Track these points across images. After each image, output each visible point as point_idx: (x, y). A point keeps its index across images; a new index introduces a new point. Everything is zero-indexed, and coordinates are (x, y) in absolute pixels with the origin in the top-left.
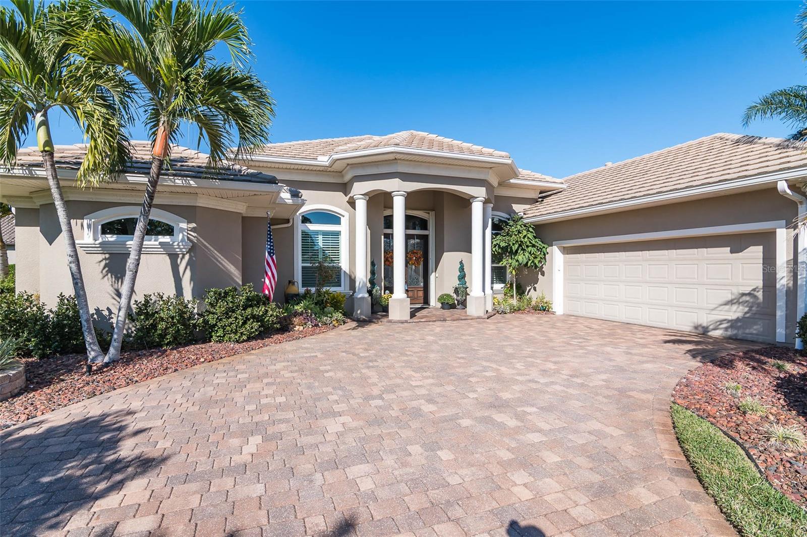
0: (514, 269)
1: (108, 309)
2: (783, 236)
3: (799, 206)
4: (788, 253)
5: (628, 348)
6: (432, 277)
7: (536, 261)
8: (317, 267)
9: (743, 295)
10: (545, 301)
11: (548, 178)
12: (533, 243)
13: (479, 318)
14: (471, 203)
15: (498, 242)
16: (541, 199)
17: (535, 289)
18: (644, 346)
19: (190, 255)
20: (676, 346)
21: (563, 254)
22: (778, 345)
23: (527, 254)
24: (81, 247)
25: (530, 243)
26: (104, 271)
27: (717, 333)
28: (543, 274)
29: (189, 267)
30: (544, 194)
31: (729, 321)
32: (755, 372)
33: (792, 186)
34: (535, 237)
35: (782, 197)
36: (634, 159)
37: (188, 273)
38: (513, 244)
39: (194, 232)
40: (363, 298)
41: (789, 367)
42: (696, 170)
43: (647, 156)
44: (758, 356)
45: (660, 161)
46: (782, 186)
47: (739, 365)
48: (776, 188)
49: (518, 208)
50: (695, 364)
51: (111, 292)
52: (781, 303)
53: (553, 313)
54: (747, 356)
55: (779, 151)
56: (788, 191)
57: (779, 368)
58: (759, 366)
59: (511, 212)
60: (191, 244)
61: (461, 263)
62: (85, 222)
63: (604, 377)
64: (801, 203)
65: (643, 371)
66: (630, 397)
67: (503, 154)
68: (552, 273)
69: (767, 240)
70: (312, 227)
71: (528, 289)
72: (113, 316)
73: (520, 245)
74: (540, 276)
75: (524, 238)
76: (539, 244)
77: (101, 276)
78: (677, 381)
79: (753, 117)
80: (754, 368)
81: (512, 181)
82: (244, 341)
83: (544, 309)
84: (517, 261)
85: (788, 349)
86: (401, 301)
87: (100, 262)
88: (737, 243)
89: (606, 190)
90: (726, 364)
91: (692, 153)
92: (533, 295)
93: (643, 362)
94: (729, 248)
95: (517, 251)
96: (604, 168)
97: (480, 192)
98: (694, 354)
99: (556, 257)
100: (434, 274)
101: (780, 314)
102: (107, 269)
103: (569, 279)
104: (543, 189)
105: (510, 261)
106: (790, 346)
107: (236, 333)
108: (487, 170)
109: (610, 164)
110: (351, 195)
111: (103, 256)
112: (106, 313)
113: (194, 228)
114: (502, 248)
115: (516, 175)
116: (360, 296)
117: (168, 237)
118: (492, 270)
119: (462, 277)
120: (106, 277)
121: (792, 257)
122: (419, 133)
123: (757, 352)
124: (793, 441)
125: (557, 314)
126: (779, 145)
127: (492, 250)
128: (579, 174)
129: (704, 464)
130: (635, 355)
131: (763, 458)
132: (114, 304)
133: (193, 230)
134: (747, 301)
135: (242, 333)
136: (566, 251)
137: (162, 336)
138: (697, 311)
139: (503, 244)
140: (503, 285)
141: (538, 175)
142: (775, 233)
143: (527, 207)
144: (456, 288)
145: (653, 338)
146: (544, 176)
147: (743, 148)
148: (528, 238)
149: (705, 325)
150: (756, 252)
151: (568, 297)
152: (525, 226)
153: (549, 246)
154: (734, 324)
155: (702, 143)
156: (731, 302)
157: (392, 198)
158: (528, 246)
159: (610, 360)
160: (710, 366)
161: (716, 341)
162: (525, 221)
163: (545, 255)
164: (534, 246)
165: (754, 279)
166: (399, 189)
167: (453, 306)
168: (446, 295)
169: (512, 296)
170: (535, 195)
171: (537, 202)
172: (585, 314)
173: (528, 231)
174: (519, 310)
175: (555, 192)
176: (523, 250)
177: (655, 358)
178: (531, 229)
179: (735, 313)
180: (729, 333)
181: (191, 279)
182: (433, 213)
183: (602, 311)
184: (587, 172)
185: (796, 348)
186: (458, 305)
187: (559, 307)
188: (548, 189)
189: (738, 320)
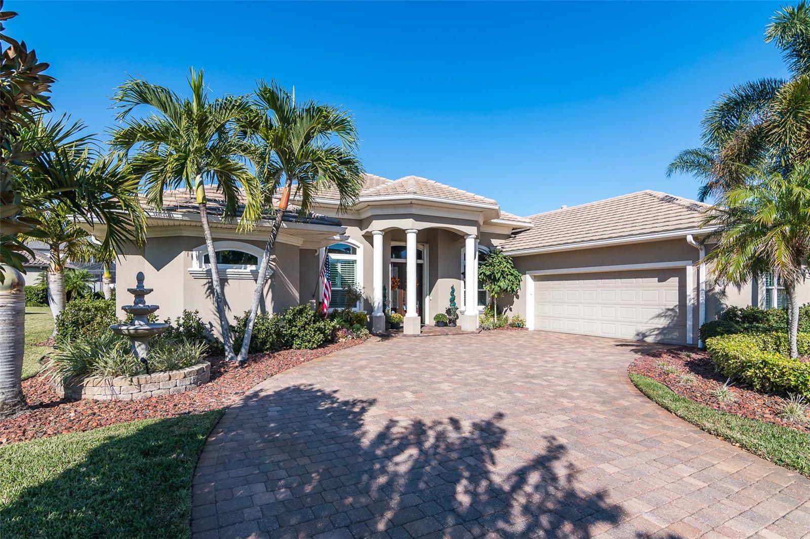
0: (496, 293)
1: (210, 323)
2: (690, 270)
3: (700, 252)
4: (693, 283)
5: (593, 349)
6: (427, 300)
7: (514, 287)
8: (347, 291)
9: (669, 310)
10: (520, 319)
11: (519, 218)
12: (512, 272)
13: (472, 333)
14: (465, 239)
15: (484, 271)
16: (513, 236)
17: (511, 310)
18: (603, 348)
19: (272, 280)
20: (624, 347)
21: (534, 281)
22: (688, 346)
23: (507, 281)
24: (191, 274)
25: (509, 272)
26: (208, 292)
27: (649, 340)
28: (518, 297)
29: (270, 290)
30: (516, 232)
31: (659, 329)
32: (674, 359)
33: (695, 238)
34: (512, 267)
35: (689, 246)
36: (586, 205)
37: (270, 294)
38: (497, 273)
39: (274, 262)
40: (380, 317)
41: (693, 355)
42: (635, 221)
43: (595, 203)
44: (675, 352)
45: (607, 209)
46: (690, 239)
47: (665, 356)
48: (686, 239)
49: (495, 242)
50: (638, 356)
51: (213, 310)
52: (690, 316)
53: (527, 329)
54: (669, 351)
55: (690, 212)
56: (694, 242)
57: (688, 356)
58: (676, 356)
59: (490, 245)
60: (273, 272)
61: (452, 288)
62: (195, 253)
63: (585, 363)
64: (701, 250)
65: (608, 360)
66: (604, 372)
67: (492, 201)
68: (525, 296)
69: (681, 273)
70: (334, 256)
71: (505, 309)
72: (213, 328)
73: (502, 274)
74: (515, 299)
75: (505, 267)
76: (516, 273)
77: (205, 296)
78: (629, 364)
79: (674, 171)
80: (673, 357)
81: (492, 221)
82: (315, 348)
83: (518, 325)
84: (500, 287)
85: (694, 348)
86: (414, 319)
87: (205, 285)
88: (663, 275)
89: (568, 232)
90: (657, 355)
91: (630, 205)
92: (510, 315)
93: (606, 356)
94: (657, 279)
95: (499, 279)
96: (560, 210)
97: (472, 231)
98: (636, 351)
99: (529, 284)
100: (428, 297)
101: (689, 323)
102: (209, 290)
103: (539, 301)
104: (515, 227)
105: (493, 286)
106: (695, 346)
107: (309, 342)
108: (478, 213)
109: (565, 208)
110: (369, 230)
111: (207, 280)
112: (208, 326)
113: (274, 259)
114: (487, 276)
115: (498, 216)
116: (378, 315)
117: (254, 266)
118: (478, 294)
119: (452, 300)
120: (209, 297)
121: (696, 286)
122: (420, 178)
123: (675, 349)
124: (691, 381)
125: (530, 329)
126: (688, 207)
127: (479, 278)
128: (541, 214)
129: (650, 392)
130: (599, 352)
131: (677, 389)
132: (215, 319)
133: (274, 260)
134: (671, 315)
135: (313, 342)
136: (537, 279)
137: (264, 343)
138: (635, 324)
139: (488, 273)
140: (483, 307)
141: (511, 215)
142: (686, 269)
143: (503, 241)
144: (449, 309)
145: (607, 344)
146: (516, 217)
147: (666, 205)
148: (508, 268)
149: (644, 332)
150: (674, 281)
151: (539, 316)
152: (505, 258)
153: (523, 274)
154: (663, 331)
155: (636, 197)
156: (659, 316)
157: (406, 235)
158: (507, 275)
159: (584, 355)
160: (647, 357)
161: (649, 345)
162: (505, 254)
163: (519, 282)
164: (512, 274)
165: (674, 301)
166: (411, 227)
167: (446, 325)
168: (440, 314)
169: (493, 316)
170: (508, 232)
171: (510, 237)
172: (553, 330)
173: (508, 262)
174: (500, 326)
175: (523, 229)
176: (504, 277)
177: (612, 354)
178: (509, 261)
179: (663, 323)
180: (659, 338)
181: (273, 299)
182: (427, 246)
183: (565, 326)
184: (547, 213)
185: (699, 347)
186: (450, 323)
187: (531, 324)
188: (519, 227)
189: (663, 329)
